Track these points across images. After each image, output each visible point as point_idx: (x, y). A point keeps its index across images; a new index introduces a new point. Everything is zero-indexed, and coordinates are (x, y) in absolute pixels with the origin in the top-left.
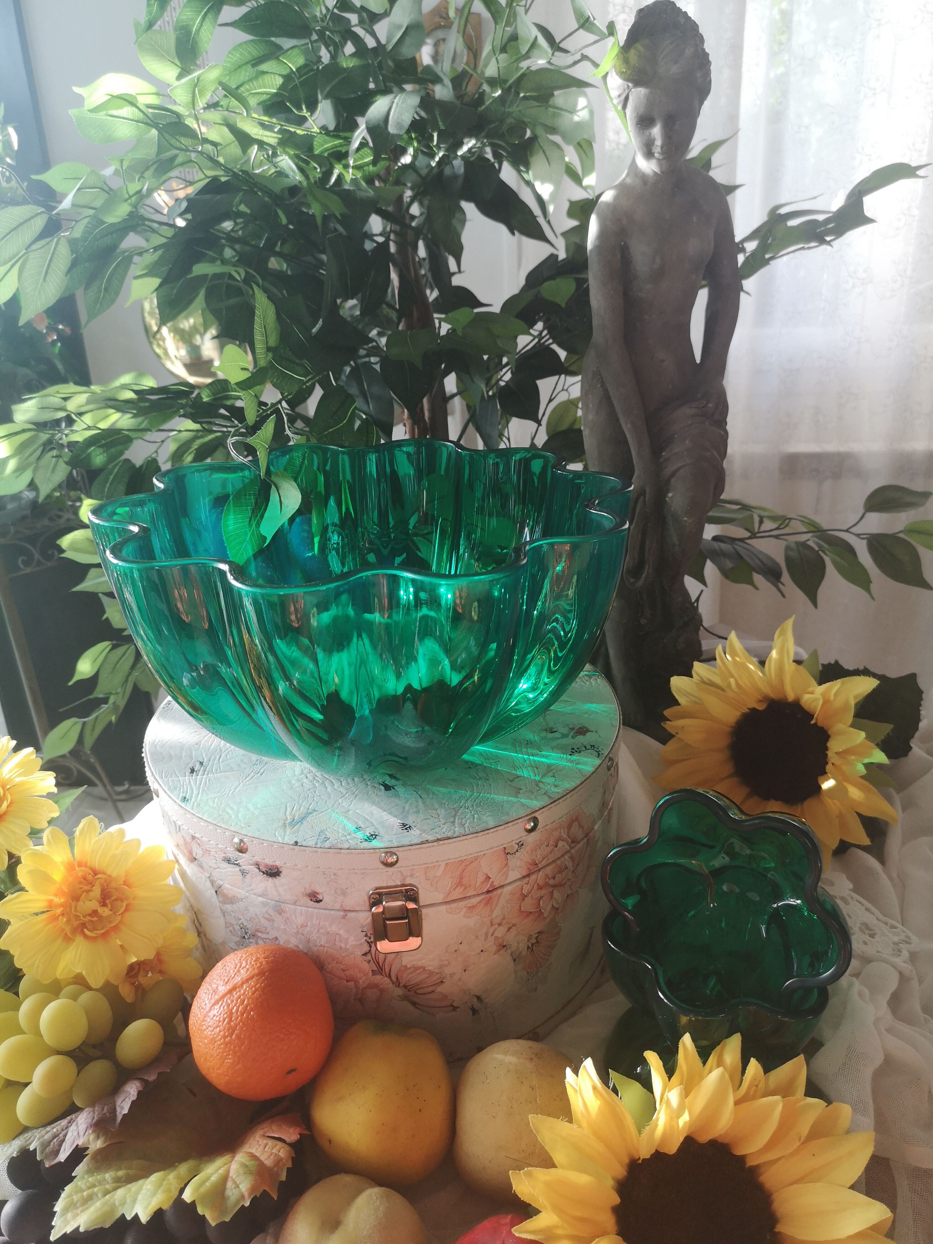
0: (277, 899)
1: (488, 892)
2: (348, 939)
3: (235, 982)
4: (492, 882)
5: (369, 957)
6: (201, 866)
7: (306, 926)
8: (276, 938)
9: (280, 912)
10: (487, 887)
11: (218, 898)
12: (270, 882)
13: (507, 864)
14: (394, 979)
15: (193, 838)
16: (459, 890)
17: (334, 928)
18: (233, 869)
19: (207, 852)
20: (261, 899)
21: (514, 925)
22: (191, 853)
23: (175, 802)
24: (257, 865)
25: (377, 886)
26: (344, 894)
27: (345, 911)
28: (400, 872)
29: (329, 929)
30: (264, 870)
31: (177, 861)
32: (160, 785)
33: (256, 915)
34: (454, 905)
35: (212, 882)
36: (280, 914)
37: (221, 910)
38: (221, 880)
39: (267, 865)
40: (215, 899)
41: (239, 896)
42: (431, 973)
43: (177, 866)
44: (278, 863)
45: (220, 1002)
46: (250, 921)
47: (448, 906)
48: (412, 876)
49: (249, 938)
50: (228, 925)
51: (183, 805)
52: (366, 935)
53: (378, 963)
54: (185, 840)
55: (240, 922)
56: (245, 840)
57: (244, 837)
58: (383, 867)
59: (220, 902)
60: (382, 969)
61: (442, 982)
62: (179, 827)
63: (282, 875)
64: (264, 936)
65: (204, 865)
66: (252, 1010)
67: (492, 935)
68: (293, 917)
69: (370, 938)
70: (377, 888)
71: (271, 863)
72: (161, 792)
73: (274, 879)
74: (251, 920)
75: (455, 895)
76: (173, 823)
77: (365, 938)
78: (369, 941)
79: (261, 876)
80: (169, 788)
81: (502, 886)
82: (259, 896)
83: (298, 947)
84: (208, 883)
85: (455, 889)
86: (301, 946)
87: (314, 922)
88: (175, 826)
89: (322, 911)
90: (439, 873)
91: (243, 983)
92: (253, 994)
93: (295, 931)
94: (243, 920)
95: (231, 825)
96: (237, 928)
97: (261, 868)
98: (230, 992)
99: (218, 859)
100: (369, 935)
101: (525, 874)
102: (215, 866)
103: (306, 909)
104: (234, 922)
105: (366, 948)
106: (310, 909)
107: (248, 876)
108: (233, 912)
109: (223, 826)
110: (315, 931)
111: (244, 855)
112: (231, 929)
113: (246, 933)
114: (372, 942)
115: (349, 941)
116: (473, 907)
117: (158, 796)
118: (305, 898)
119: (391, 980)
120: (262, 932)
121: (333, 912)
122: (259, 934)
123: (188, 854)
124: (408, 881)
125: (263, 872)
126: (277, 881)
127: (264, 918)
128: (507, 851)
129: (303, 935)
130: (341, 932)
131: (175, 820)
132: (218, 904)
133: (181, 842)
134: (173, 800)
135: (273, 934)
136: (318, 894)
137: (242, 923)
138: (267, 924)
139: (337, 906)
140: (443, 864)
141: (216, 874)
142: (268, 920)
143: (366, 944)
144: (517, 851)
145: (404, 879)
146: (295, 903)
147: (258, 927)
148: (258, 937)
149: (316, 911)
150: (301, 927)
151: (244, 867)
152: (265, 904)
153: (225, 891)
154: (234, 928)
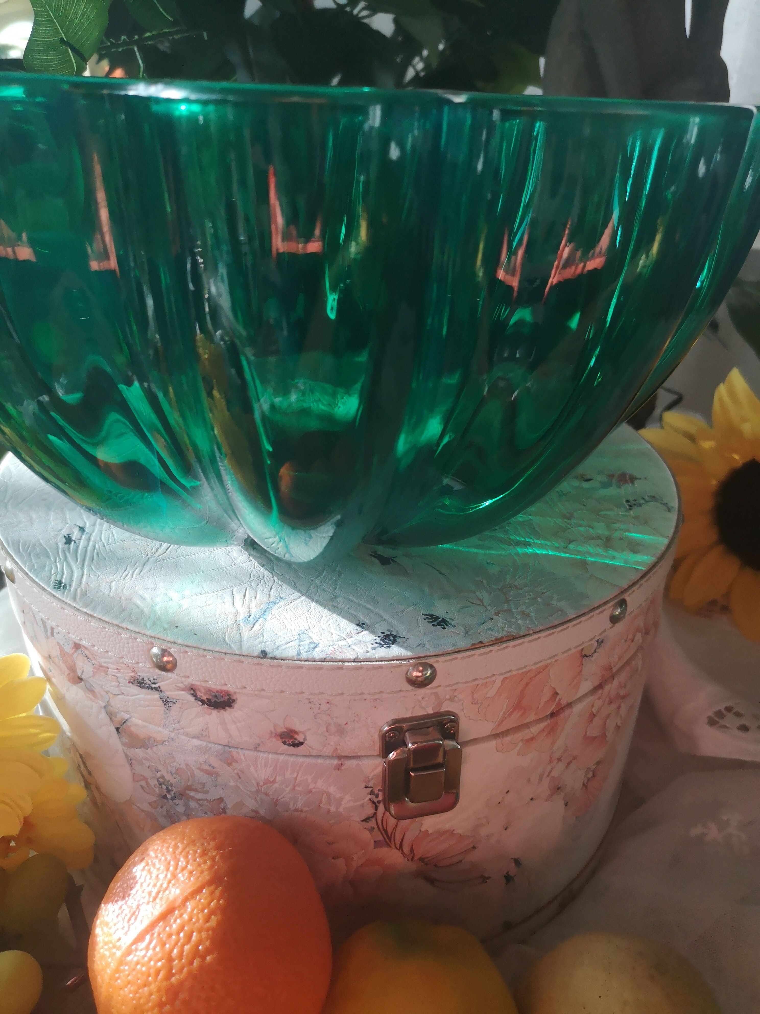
0: (225, 742)
1: (553, 715)
2: (342, 799)
3: (171, 897)
4: (560, 700)
5: (372, 823)
6: (90, 690)
7: (274, 781)
8: (221, 800)
9: (230, 761)
10: (552, 708)
11: (120, 738)
12: (214, 715)
13: (581, 671)
14: (406, 849)
15: (77, 646)
16: (517, 714)
17: (320, 784)
18: (149, 697)
19: (102, 669)
20: (196, 742)
21: (575, 758)
22: (72, 669)
23: (44, 589)
24: (193, 690)
25: (396, 717)
26: (341, 731)
27: (340, 757)
28: (436, 694)
29: (311, 786)
30: (204, 698)
31: (49, 679)
32: (16, 563)
33: (187, 765)
34: (508, 739)
35: (111, 715)
36: (229, 764)
37: (126, 756)
38: (127, 712)
39: (209, 691)
40: (115, 741)
41: (158, 737)
42: (461, 837)
43: (48, 687)
44: (229, 688)
45: (148, 937)
46: (176, 773)
47: (499, 741)
48: (451, 699)
49: (173, 799)
50: (136, 778)
51: (58, 594)
52: (372, 793)
53: (386, 831)
54: (62, 650)
55: (159, 775)
56: (172, 651)
57: (169, 645)
58: (410, 688)
59: (124, 744)
60: (390, 839)
61: (474, 848)
62: (52, 629)
63: (236, 706)
64: (199, 796)
65: (97, 690)
66: (208, 951)
67: (548, 776)
68: (252, 769)
69: (377, 796)
70: (396, 721)
71: (219, 688)
72: (18, 575)
73: (222, 711)
74: (178, 771)
75: (510, 723)
76: (40, 623)
77: (369, 797)
78: (376, 800)
79: (198, 708)
80: (32, 568)
81: (570, 705)
82: (194, 737)
83: (257, 812)
84: (103, 716)
85: (510, 715)
86: (262, 812)
87: (288, 775)
88: (45, 627)
89: (301, 759)
90: (492, 692)
91: (186, 900)
92: (208, 919)
93: (253, 789)
94: (164, 772)
95: (145, 625)
96: (154, 783)
97: (199, 694)
98: (164, 917)
99: (121, 680)
100: (376, 792)
101: (597, 683)
102: (116, 691)
103: (275, 757)
104: (148, 774)
105: (370, 811)
106: (282, 757)
107: (175, 708)
108: (146, 759)
109: (131, 627)
110: (288, 790)
111: (169, 674)
112: (143, 783)
113: (168, 791)
114: (379, 802)
115: (343, 803)
116: (532, 739)
117: (13, 581)
118: (274, 740)
119: (403, 853)
120: (196, 790)
121: (320, 761)
122: (192, 794)
123: (67, 672)
124: (446, 707)
125: (203, 702)
126: (227, 714)
127: (199, 769)
128: (583, 653)
129: (267, 794)
130: (332, 790)
131: (45, 618)
132: (120, 747)
133: (56, 652)
134: (40, 586)
135: (214, 794)
136: (296, 733)
137: (163, 777)
138: (204, 778)
139: (328, 751)
140: (499, 679)
141: (117, 703)
142: (208, 773)
143: (370, 804)
144: (595, 651)
145: (440, 704)
146: (256, 748)
147: (190, 783)
148: (189, 798)
149: (292, 759)
150: (264, 784)
151: (168, 693)
152: (203, 751)
153: (133, 729)
154: (147, 783)
